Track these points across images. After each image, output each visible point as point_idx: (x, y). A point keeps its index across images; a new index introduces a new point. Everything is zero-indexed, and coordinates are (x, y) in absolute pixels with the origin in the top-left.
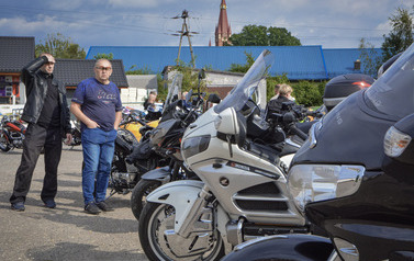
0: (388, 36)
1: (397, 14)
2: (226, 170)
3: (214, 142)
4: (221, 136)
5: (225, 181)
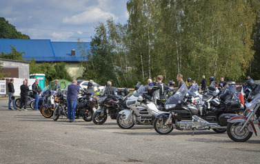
0: (93, 37)
1: (99, 25)
2: (138, 107)
3: (136, 102)
4: (138, 101)
5: (138, 109)
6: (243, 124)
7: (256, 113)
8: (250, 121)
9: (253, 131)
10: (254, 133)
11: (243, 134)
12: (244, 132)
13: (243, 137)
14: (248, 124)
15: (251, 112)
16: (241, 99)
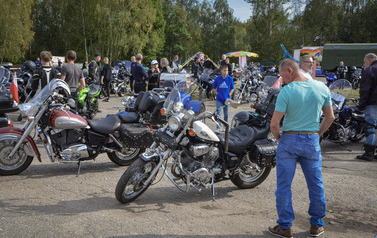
6: (15, 143)
7: (39, 122)
8: (29, 137)
9: (34, 154)
10: (35, 158)
11: (14, 161)
12: (18, 157)
13: (16, 167)
14: (24, 143)
15: (30, 121)
16: (12, 92)
